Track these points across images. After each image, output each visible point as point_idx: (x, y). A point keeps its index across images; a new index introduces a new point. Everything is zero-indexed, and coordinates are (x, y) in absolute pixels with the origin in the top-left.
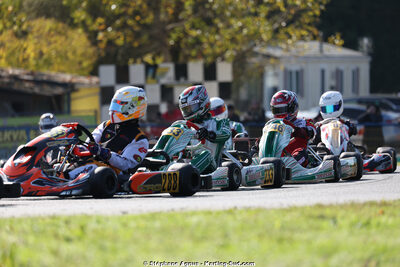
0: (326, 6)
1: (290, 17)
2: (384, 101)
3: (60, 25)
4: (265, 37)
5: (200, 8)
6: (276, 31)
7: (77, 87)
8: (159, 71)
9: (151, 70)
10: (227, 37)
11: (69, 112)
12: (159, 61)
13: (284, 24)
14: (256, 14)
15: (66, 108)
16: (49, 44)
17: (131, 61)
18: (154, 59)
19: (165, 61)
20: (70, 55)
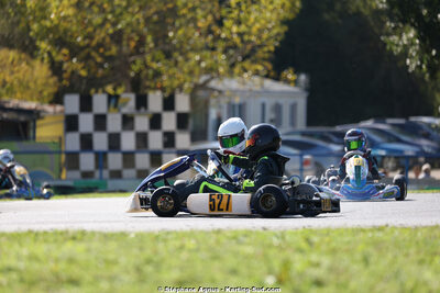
0: (281, 42)
1: (247, 52)
2: (326, 134)
3: (23, 56)
4: (221, 70)
5: (160, 42)
6: (233, 66)
7: (42, 114)
8: (120, 101)
9: (113, 100)
10: (186, 69)
11: (34, 137)
12: (120, 91)
13: (240, 58)
14: (213, 49)
15: (31, 134)
16: (12, 73)
17: (93, 91)
18: (115, 89)
19: (126, 92)
20: (31, 85)
